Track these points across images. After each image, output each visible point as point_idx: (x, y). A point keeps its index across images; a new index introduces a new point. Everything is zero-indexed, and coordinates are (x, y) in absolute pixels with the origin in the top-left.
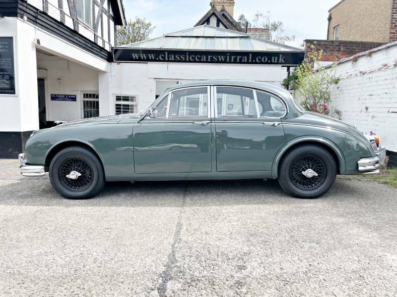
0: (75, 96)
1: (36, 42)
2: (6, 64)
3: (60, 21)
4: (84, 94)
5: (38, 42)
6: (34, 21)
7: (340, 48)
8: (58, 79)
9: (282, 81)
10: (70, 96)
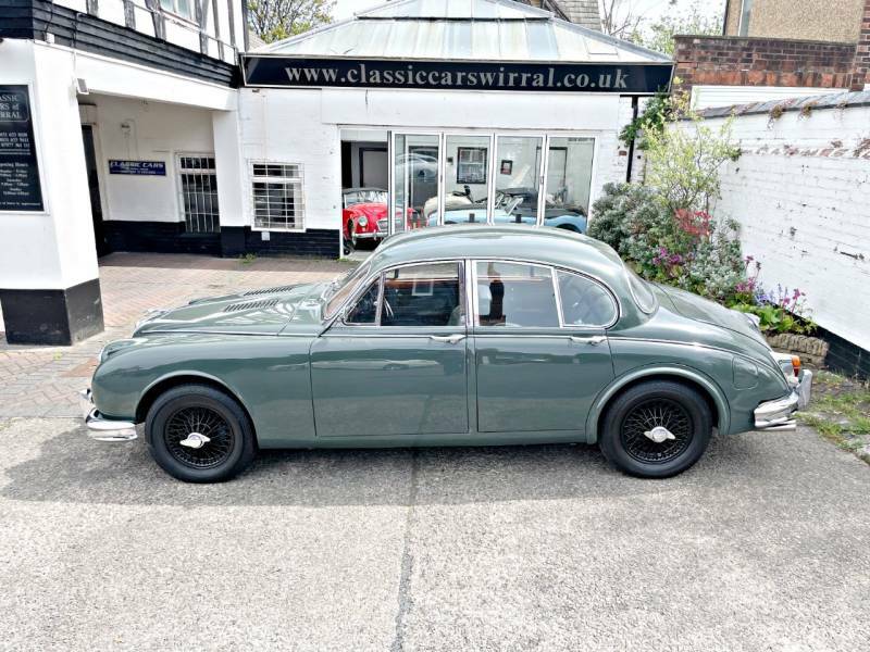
0: (164, 163)
1: (77, 84)
2: (17, 145)
3: (124, 25)
4: (183, 160)
5: (81, 82)
6: (69, 39)
7: (750, 55)
8: (123, 126)
9: (620, 130)
10: (151, 165)
